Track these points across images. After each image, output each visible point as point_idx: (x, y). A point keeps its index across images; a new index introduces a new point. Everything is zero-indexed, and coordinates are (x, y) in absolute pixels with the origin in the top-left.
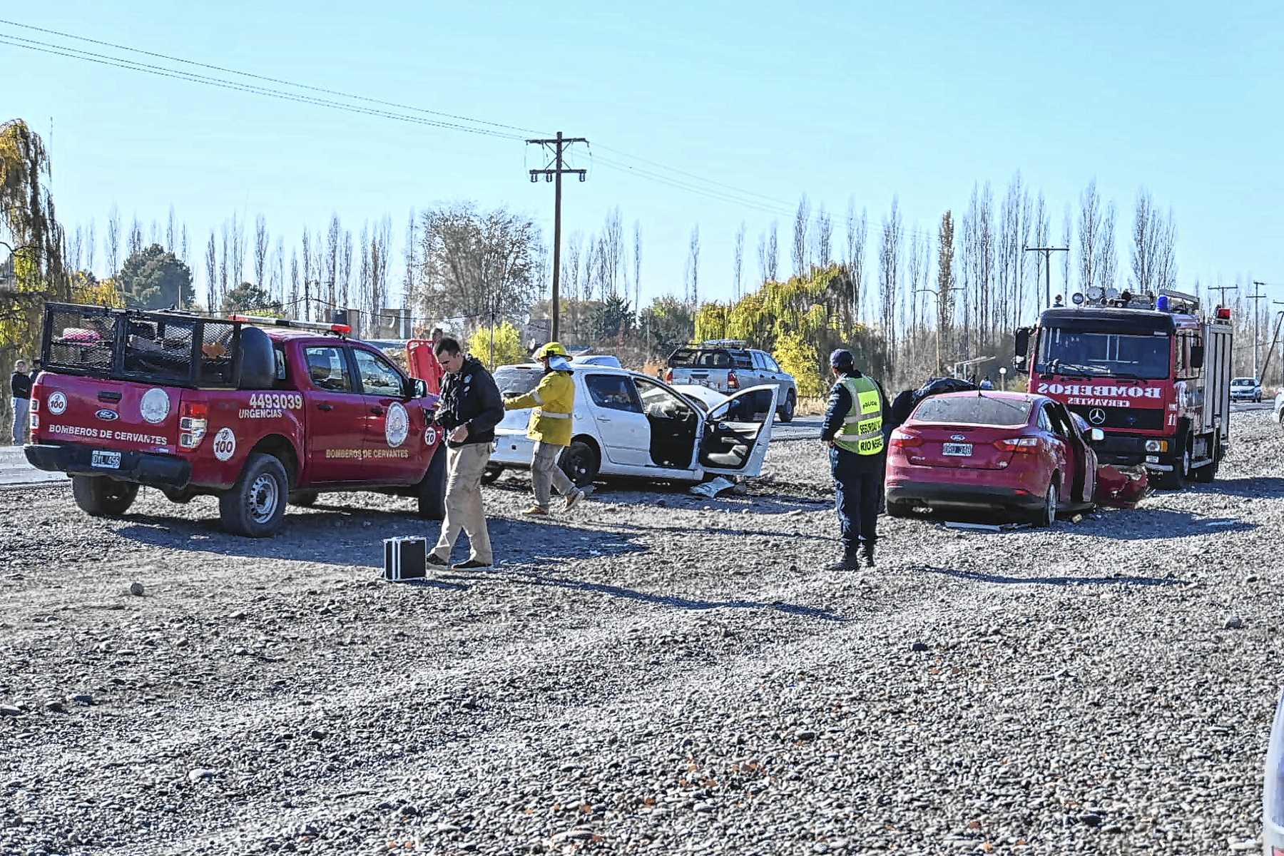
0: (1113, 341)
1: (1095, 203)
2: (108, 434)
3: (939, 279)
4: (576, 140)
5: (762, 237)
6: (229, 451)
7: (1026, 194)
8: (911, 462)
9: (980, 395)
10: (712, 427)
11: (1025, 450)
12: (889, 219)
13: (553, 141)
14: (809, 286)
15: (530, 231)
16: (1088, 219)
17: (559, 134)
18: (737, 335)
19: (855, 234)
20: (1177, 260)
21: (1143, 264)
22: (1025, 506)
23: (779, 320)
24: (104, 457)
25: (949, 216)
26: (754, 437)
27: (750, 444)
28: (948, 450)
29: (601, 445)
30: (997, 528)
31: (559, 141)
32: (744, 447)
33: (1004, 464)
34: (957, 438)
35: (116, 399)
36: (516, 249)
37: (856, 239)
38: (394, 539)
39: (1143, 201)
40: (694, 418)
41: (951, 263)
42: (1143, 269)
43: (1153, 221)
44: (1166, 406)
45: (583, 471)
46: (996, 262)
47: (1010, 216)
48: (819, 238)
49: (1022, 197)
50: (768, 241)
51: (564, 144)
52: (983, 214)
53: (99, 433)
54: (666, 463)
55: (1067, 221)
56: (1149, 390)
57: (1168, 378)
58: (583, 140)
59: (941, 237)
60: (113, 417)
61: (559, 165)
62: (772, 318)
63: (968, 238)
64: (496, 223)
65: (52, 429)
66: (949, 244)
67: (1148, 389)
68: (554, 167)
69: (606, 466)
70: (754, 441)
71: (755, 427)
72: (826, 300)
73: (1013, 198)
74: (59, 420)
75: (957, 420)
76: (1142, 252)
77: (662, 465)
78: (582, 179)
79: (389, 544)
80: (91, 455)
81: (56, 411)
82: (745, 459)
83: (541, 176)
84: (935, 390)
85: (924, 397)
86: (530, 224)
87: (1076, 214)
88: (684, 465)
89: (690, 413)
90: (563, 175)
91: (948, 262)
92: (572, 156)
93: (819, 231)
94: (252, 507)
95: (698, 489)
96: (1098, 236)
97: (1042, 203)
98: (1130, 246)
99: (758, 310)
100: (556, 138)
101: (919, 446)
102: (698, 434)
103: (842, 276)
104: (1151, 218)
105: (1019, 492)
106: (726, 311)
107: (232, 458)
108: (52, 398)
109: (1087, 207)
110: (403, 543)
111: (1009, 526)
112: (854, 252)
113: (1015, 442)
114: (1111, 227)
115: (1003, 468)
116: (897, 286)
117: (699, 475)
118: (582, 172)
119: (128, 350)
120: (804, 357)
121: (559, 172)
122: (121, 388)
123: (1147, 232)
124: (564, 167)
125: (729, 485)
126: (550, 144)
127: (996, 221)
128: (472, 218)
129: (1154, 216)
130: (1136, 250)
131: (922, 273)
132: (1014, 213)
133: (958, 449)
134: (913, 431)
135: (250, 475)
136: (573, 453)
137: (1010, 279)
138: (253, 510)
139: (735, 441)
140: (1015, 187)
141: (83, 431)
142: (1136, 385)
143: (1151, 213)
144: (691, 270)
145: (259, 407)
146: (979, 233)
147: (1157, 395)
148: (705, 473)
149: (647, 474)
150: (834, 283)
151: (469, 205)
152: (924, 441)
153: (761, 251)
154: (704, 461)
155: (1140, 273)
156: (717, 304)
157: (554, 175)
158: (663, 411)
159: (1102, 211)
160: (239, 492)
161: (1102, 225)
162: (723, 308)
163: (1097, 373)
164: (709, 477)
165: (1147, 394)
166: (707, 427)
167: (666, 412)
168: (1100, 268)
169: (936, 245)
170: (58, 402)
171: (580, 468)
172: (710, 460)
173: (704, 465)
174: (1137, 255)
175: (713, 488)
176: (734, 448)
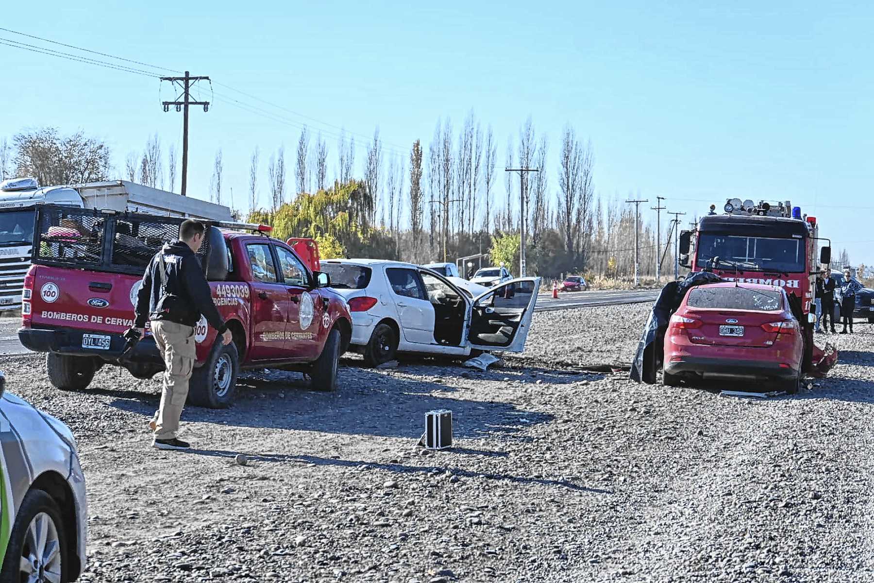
0: (752, 241)
1: (531, 135)
2: (99, 320)
3: (411, 193)
4: (201, 78)
5: (272, 159)
6: (203, 334)
7: (478, 127)
8: (692, 341)
9: (737, 286)
10: (480, 312)
11: (785, 331)
12: (372, 146)
13: (181, 79)
14: (335, 198)
15: (102, 152)
16: (526, 147)
17: (187, 73)
18: (280, 235)
19: (345, 158)
20: (594, 181)
21: (568, 183)
22: (782, 376)
23: (313, 224)
24: (94, 339)
25: (418, 144)
26: (518, 320)
27: (515, 326)
28: (724, 330)
29: (400, 327)
30: (763, 395)
31: (187, 79)
32: (510, 328)
33: (771, 343)
34: (731, 321)
35: (104, 289)
36: (90, 166)
37: (346, 161)
38: (432, 412)
39: (568, 134)
40: (463, 304)
41: (420, 181)
42: (568, 186)
43: (576, 149)
44: (803, 294)
45: (387, 348)
46: (455, 181)
47: (466, 146)
48: (317, 160)
49: (475, 130)
50: (276, 162)
51: (191, 82)
52: (445, 142)
53: (90, 319)
54: (443, 341)
55: (510, 149)
56: (790, 281)
57: (805, 272)
58: (207, 78)
59: (413, 160)
60: (104, 304)
61: (186, 98)
62: (307, 222)
63: (433, 160)
64: (74, 146)
65: (44, 314)
66: (418, 166)
67: (788, 281)
68: (182, 100)
69: (404, 344)
70: (518, 323)
71: (520, 311)
72: (347, 208)
73: (469, 130)
74: (51, 307)
75: (726, 307)
76: (567, 173)
77: (440, 344)
78: (206, 109)
79: (430, 417)
80: (82, 338)
81: (49, 299)
82: (511, 337)
83: (170, 106)
84: (696, 282)
85: (688, 288)
86: (102, 146)
87: (517, 144)
88: (456, 343)
89: (459, 299)
90: (190, 106)
91: (418, 180)
92: (197, 91)
93: (317, 155)
94: (215, 382)
95: (470, 363)
96: (533, 161)
97: (490, 136)
98: (559, 168)
99: (295, 216)
100: (184, 76)
101: (699, 328)
102: (466, 317)
103: (360, 190)
104: (574, 147)
105: (781, 365)
106: (269, 217)
107: (205, 340)
108: (46, 288)
109: (525, 138)
110: (442, 416)
111: (772, 393)
112: (344, 171)
113: (779, 324)
114: (544, 153)
115: (769, 346)
116: (378, 199)
117: (467, 351)
118: (206, 104)
119: (116, 246)
120: (336, 254)
121: (187, 103)
122: (112, 280)
123: (572, 156)
124: (190, 100)
125: (496, 360)
126: (179, 81)
127: (455, 148)
128: (55, 141)
129: (576, 145)
130: (563, 170)
131: (398, 189)
132: (469, 142)
133: (732, 331)
134: (694, 315)
135: (216, 354)
136: (380, 332)
137: (466, 193)
138: (215, 385)
139: (502, 323)
140: (469, 124)
141: (75, 317)
142: (780, 277)
143: (575, 143)
144: (215, 184)
145: (222, 296)
146: (442, 157)
147: (796, 285)
148: (472, 350)
149: (429, 351)
150: (354, 196)
151: (51, 131)
152: (704, 324)
153: (271, 170)
154: (473, 338)
155: (566, 190)
156: (262, 211)
157: (182, 106)
158: (436, 298)
159: (536, 142)
160: (208, 370)
161: (536, 153)
162: (267, 215)
163: (749, 268)
164: (475, 354)
165: (788, 285)
166: (475, 313)
167: (438, 299)
168: (535, 185)
169: (408, 165)
170: (50, 292)
171: (384, 346)
172: (479, 338)
173: (473, 343)
174: (564, 174)
175: (483, 362)
176: (501, 329)
